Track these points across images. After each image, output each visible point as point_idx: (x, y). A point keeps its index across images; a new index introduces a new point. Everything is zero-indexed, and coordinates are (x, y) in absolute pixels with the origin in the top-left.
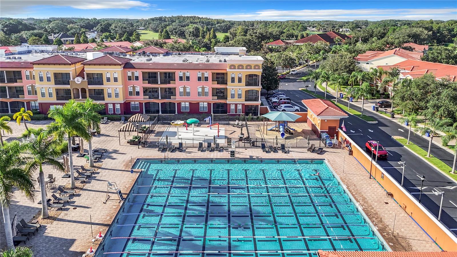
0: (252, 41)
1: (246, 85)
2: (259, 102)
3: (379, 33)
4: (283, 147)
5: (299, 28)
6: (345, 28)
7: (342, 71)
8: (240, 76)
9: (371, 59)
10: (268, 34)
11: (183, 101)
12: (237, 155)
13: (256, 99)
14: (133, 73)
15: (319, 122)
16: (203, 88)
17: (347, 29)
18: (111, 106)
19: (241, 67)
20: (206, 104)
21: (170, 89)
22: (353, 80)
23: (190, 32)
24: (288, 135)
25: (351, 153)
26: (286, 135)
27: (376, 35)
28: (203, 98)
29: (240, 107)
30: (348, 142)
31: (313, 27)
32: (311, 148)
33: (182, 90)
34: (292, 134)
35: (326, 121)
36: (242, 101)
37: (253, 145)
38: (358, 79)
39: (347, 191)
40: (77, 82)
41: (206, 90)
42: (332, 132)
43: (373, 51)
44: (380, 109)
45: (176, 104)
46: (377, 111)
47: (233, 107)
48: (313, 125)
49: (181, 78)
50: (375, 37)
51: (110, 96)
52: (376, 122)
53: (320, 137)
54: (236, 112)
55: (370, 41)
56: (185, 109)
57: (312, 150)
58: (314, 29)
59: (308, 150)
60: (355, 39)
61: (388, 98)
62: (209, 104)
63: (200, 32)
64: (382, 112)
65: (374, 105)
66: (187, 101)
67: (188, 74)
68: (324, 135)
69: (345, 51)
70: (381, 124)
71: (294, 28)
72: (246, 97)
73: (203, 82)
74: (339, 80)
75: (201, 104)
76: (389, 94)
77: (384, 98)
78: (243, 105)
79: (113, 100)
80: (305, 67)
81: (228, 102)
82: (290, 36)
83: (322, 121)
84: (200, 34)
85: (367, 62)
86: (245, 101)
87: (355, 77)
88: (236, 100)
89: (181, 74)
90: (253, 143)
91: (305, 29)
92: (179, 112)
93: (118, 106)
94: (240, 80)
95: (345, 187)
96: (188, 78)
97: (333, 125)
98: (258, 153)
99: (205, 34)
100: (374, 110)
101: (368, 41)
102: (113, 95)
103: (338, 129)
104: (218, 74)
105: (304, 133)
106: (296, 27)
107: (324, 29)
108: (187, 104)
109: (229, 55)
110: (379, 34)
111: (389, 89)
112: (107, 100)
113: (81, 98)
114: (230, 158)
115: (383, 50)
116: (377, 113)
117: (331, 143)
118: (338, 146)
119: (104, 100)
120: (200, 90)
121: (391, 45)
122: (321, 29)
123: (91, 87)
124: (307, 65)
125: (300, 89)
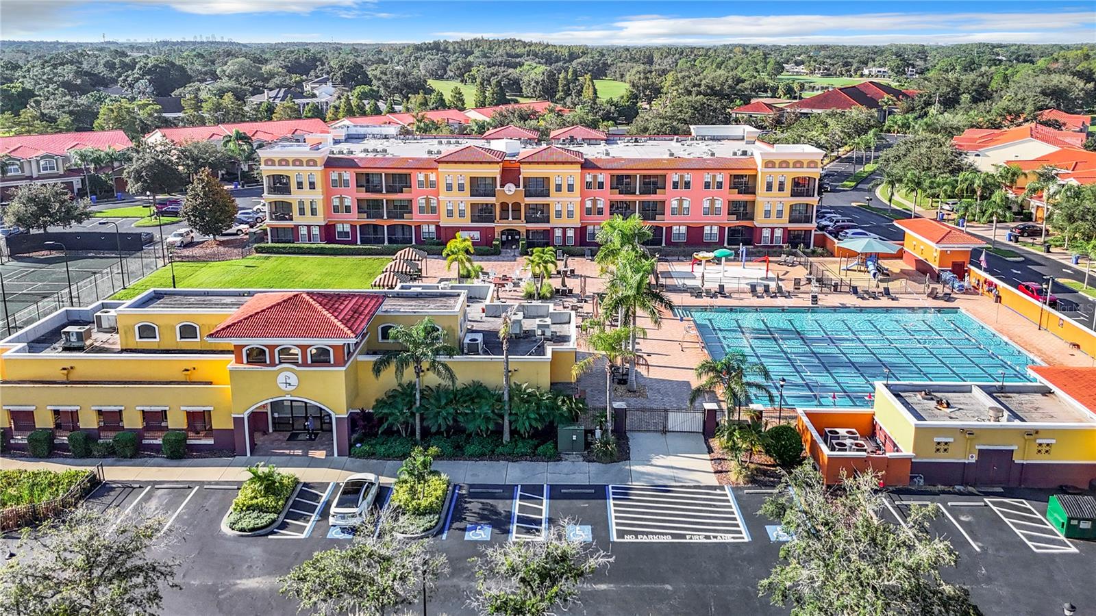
0: (708, 105)
1: (792, 196)
2: (814, 225)
3: (972, 85)
4: (887, 292)
5: (769, 67)
6: (874, 65)
7: (939, 171)
8: (782, 179)
9: (984, 146)
10: (726, 87)
11: (676, 224)
12: (819, 303)
13: (808, 220)
14: (595, 177)
15: (937, 254)
16: (713, 201)
17: (879, 69)
18: (558, 233)
19: (784, 164)
20: (715, 230)
21: (655, 203)
22: (965, 187)
23: (537, 83)
24: (882, 277)
25: (998, 299)
26: (880, 277)
27: (967, 88)
28: (712, 218)
29: (778, 233)
30: (990, 284)
31: (798, 64)
32: (931, 293)
33: (674, 204)
34: (888, 275)
35: (949, 252)
36: (785, 222)
37: (835, 290)
38: (975, 185)
39: (1010, 342)
40: (507, 192)
41: (718, 204)
42: (960, 271)
43: (978, 128)
44: (1020, 239)
45: (664, 228)
46: (1017, 241)
47: (766, 233)
48: (918, 261)
49: (675, 185)
50: (964, 93)
51: (558, 214)
52: (1022, 259)
53: (937, 278)
54: (772, 242)
55: (962, 106)
56: (679, 237)
57: (933, 295)
58: (801, 68)
59: (928, 296)
60: (924, 98)
61: (1031, 220)
62: (722, 229)
63: (560, 81)
64: (1025, 244)
65: (1009, 232)
66: (683, 224)
67: (687, 177)
68: (947, 276)
69: (923, 130)
70: (1028, 261)
71: (757, 67)
72: (790, 216)
73: (712, 190)
74: (945, 187)
75: (707, 229)
76: (1031, 213)
77: (1022, 220)
78: (785, 229)
79: (564, 222)
80: (834, 160)
81: (757, 223)
82: (760, 88)
83: (943, 253)
84: (560, 85)
85: (978, 153)
86: (790, 222)
87: (967, 183)
88: (773, 221)
89: (676, 178)
90: (836, 286)
91: (780, 68)
92: (669, 243)
93: (570, 233)
94: (781, 188)
95: (1006, 339)
96: (687, 185)
97: (960, 259)
98: (851, 300)
99: (571, 85)
100: (1011, 240)
101: (957, 105)
102: (564, 214)
103: (969, 266)
104: (736, 176)
105: (904, 274)
106: (762, 64)
107: (826, 69)
108: (683, 229)
109: (719, 140)
110: (974, 88)
111: (1032, 203)
112: (554, 222)
113: (510, 219)
114: (811, 305)
115: (999, 127)
116: (1017, 245)
117: (963, 286)
118: (974, 291)
119: (549, 222)
120: (707, 204)
121: (1014, 115)
122: (819, 70)
123: (529, 200)
124: (838, 157)
125: (854, 204)
